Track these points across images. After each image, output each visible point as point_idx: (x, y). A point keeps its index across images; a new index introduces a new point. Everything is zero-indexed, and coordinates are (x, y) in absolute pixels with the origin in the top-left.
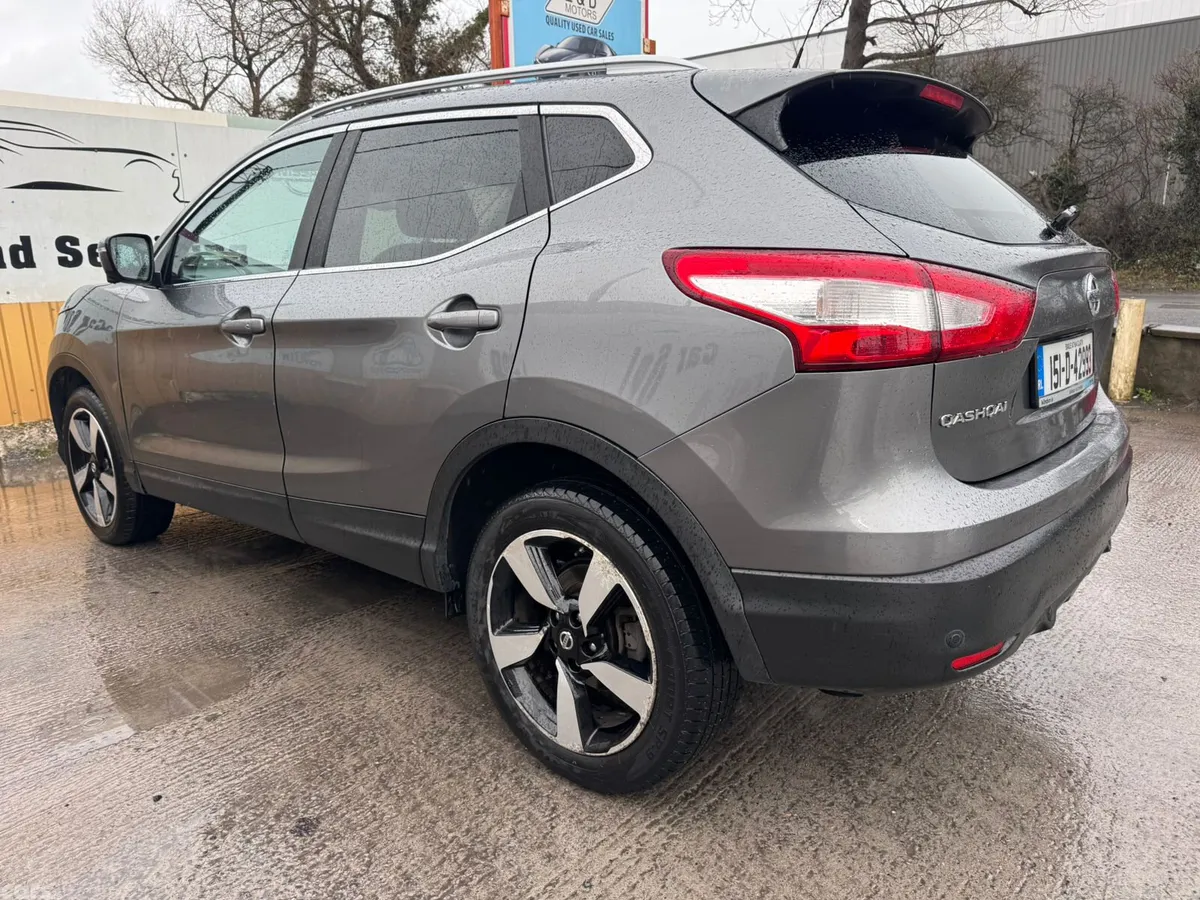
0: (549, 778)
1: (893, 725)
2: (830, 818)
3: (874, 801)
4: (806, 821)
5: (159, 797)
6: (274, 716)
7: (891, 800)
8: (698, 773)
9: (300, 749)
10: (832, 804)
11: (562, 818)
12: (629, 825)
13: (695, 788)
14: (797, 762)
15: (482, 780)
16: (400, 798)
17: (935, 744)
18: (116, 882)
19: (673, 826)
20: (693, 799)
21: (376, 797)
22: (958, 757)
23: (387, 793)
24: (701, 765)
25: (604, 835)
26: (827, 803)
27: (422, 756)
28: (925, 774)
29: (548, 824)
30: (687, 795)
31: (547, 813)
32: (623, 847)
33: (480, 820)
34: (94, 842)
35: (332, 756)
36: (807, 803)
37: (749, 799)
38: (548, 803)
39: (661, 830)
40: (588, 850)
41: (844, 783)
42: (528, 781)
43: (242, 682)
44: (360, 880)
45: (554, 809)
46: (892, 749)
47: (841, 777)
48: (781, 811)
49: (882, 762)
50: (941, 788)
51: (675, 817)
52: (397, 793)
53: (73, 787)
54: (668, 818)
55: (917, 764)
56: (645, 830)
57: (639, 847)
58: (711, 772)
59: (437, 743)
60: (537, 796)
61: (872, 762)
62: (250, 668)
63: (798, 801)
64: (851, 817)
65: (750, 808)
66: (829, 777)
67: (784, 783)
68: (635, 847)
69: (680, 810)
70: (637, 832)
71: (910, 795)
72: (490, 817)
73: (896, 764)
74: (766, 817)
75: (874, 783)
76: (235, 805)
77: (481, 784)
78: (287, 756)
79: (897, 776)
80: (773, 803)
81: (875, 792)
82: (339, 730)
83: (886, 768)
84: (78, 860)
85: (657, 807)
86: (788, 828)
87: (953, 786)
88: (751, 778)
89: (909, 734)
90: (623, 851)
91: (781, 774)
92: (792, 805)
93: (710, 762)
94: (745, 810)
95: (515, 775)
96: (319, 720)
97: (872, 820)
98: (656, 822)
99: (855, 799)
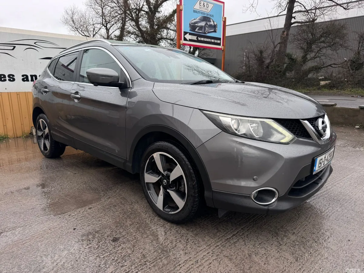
0: (186, 231)
1: (293, 223)
2: (272, 248)
3: (285, 244)
4: (264, 249)
5: (75, 229)
6: (107, 209)
7: (291, 244)
8: (231, 233)
9: (114, 218)
10: (272, 244)
11: (190, 242)
12: (210, 246)
13: (230, 237)
14: (262, 231)
15: (166, 230)
16: (143, 234)
17: (306, 229)
18: (63, 251)
19: (223, 247)
20: (229, 240)
21: (136, 233)
22: (313, 233)
23: (139, 232)
24: (232, 230)
25: (202, 248)
26: (271, 244)
27: (149, 223)
28: (302, 238)
29: (186, 244)
30: (227, 239)
31: (185, 241)
32: (207, 252)
33: (166, 241)
34: (57, 240)
35: (124, 221)
36: (265, 243)
37: (246, 241)
38: (186, 238)
39: (219, 248)
40: (197, 252)
41: (276, 238)
42: (180, 231)
43: (99, 199)
44: (130, 255)
45: (187, 240)
46: (292, 230)
47: (276, 237)
48: (256, 245)
49: (289, 233)
50: (307, 242)
51: (224, 245)
52: (142, 232)
53: (51, 225)
54: (221, 245)
55: (300, 235)
56: (214, 248)
57: (212, 252)
58: (235, 233)
59: (154, 219)
60: (183, 236)
61: (285, 233)
63: (262, 243)
64: (278, 248)
66: (271, 237)
67: (257, 237)
68: (211, 252)
69: (225, 243)
70: (212, 248)
71: (297, 243)
72: (169, 241)
73: (293, 234)
74: (251, 246)
75: (286, 239)
76: (96, 232)
77: (166, 231)
78: (111, 220)
79: (293, 238)
80: (254, 243)
81: (286, 242)
82: (126, 214)
83: (290, 235)
84: (52, 244)
85: (218, 241)
86: (258, 250)
87: (311, 242)
88: (247, 235)
89: (298, 226)
90: (208, 253)
91: (257, 235)
92: (260, 244)
93: (235, 230)
94: (245, 244)
95: (176, 230)
96: (120, 211)
97: (285, 250)
98: (218, 246)
99: (280, 243)
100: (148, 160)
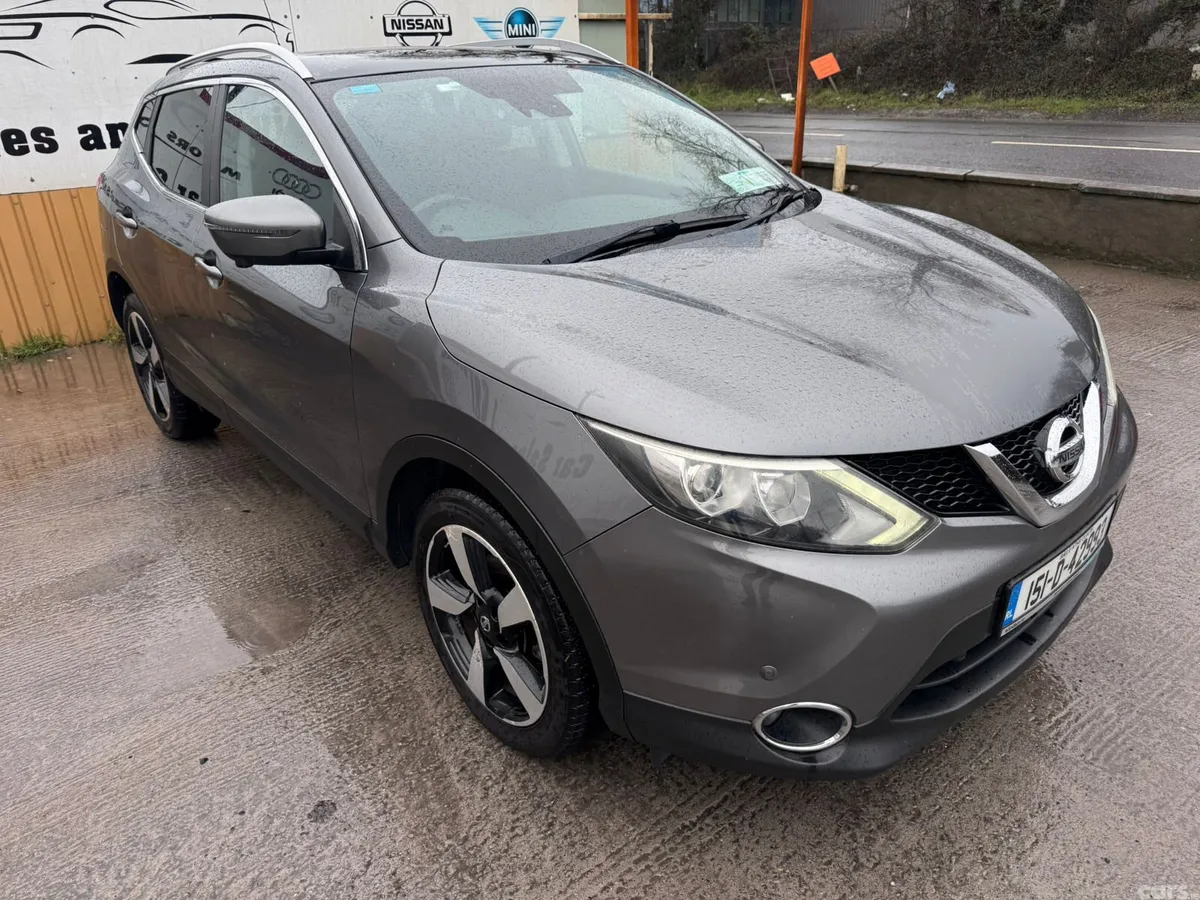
0: (555, 785)
1: (924, 767)
2: (823, 880)
3: (876, 865)
4: (797, 880)
5: (206, 760)
6: (319, 676)
7: (895, 867)
8: (702, 801)
9: (335, 718)
10: (829, 863)
11: (556, 837)
12: (617, 857)
13: (694, 819)
14: (808, 802)
15: (491, 778)
16: (412, 790)
17: (964, 799)
18: (155, 850)
19: (661, 865)
20: (689, 833)
21: (392, 785)
22: (986, 820)
23: (402, 781)
24: (707, 790)
25: (591, 863)
26: (825, 860)
27: (442, 742)
28: (942, 839)
29: (542, 842)
30: (684, 827)
31: (544, 828)
32: (605, 884)
33: (479, 828)
34: (145, 802)
35: (362, 731)
36: (804, 857)
37: (744, 843)
38: (547, 816)
39: (648, 867)
40: (572, 881)
41: (851, 836)
42: (535, 786)
43: (299, 629)
44: (357, 883)
45: (551, 825)
46: (915, 798)
47: (849, 829)
48: (774, 865)
49: (899, 815)
50: (954, 858)
51: (665, 854)
52: (411, 783)
53: (139, 736)
54: (658, 853)
55: (937, 823)
56: (632, 866)
57: (621, 885)
58: (715, 803)
59: (459, 727)
60: (539, 806)
61: (887, 813)
62: (312, 612)
63: (795, 853)
64: (845, 883)
65: (742, 856)
66: (835, 827)
67: (786, 827)
68: (618, 884)
69: (672, 845)
70: (624, 865)
71: (917, 863)
72: (489, 825)
73: (913, 819)
74: (755, 869)
75: (882, 841)
76: (268, 777)
77: (490, 783)
78: (323, 725)
79: (909, 836)
80: (768, 853)
81: (880, 854)
82: (374, 700)
83: (901, 824)
84: (129, 821)
85: (650, 838)
86: (775, 886)
87: (966, 861)
88: (754, 815)
89: (939, 781)
90: (605, 888)
91: (785, 816)
92: (788, 857)
93: (717, 789)
94: (737, 856)
95: (523, 777)
96: (359, 685)
97: (867, 890)
98: (645, 857)
99: (856, 860)
100: (432, 542)
